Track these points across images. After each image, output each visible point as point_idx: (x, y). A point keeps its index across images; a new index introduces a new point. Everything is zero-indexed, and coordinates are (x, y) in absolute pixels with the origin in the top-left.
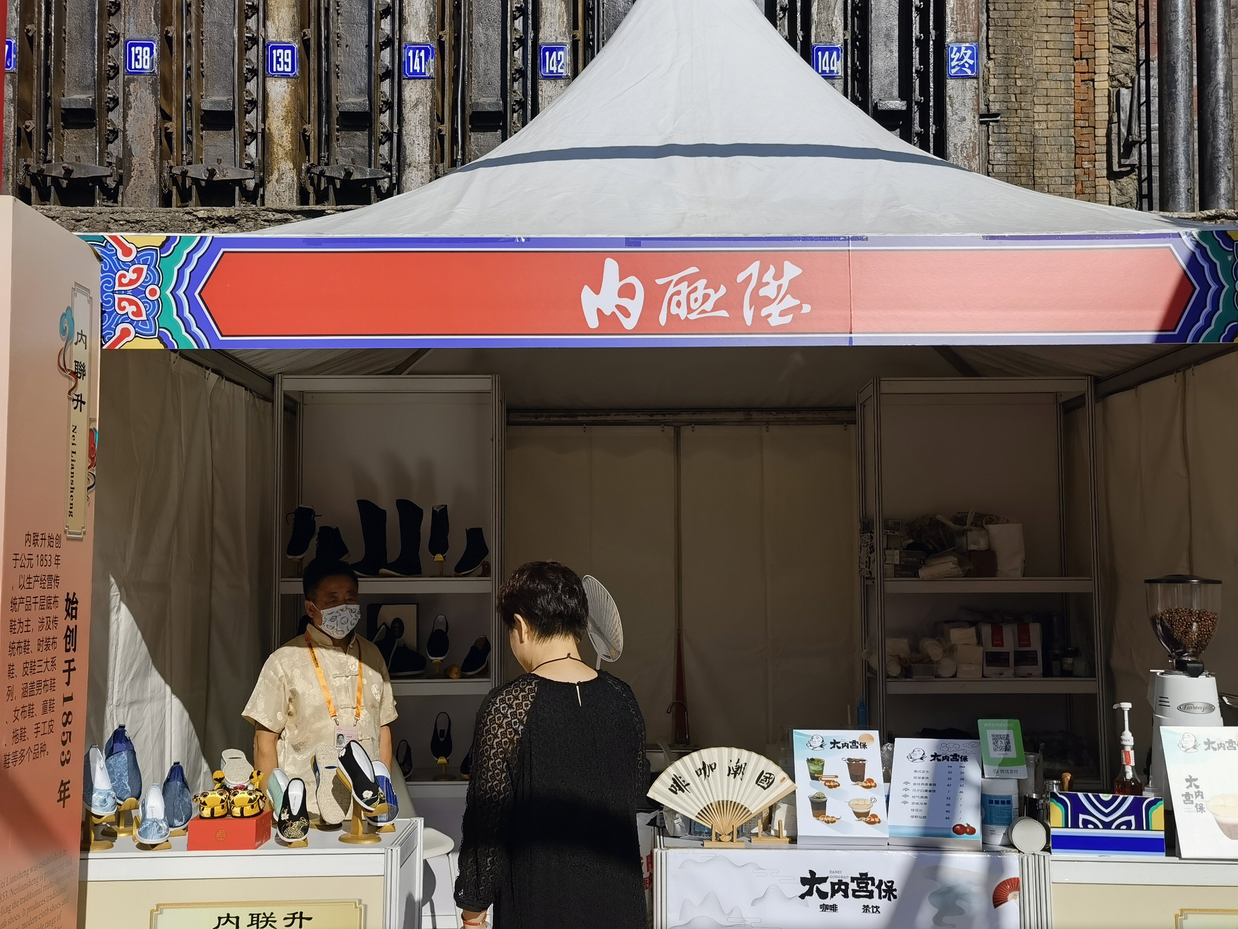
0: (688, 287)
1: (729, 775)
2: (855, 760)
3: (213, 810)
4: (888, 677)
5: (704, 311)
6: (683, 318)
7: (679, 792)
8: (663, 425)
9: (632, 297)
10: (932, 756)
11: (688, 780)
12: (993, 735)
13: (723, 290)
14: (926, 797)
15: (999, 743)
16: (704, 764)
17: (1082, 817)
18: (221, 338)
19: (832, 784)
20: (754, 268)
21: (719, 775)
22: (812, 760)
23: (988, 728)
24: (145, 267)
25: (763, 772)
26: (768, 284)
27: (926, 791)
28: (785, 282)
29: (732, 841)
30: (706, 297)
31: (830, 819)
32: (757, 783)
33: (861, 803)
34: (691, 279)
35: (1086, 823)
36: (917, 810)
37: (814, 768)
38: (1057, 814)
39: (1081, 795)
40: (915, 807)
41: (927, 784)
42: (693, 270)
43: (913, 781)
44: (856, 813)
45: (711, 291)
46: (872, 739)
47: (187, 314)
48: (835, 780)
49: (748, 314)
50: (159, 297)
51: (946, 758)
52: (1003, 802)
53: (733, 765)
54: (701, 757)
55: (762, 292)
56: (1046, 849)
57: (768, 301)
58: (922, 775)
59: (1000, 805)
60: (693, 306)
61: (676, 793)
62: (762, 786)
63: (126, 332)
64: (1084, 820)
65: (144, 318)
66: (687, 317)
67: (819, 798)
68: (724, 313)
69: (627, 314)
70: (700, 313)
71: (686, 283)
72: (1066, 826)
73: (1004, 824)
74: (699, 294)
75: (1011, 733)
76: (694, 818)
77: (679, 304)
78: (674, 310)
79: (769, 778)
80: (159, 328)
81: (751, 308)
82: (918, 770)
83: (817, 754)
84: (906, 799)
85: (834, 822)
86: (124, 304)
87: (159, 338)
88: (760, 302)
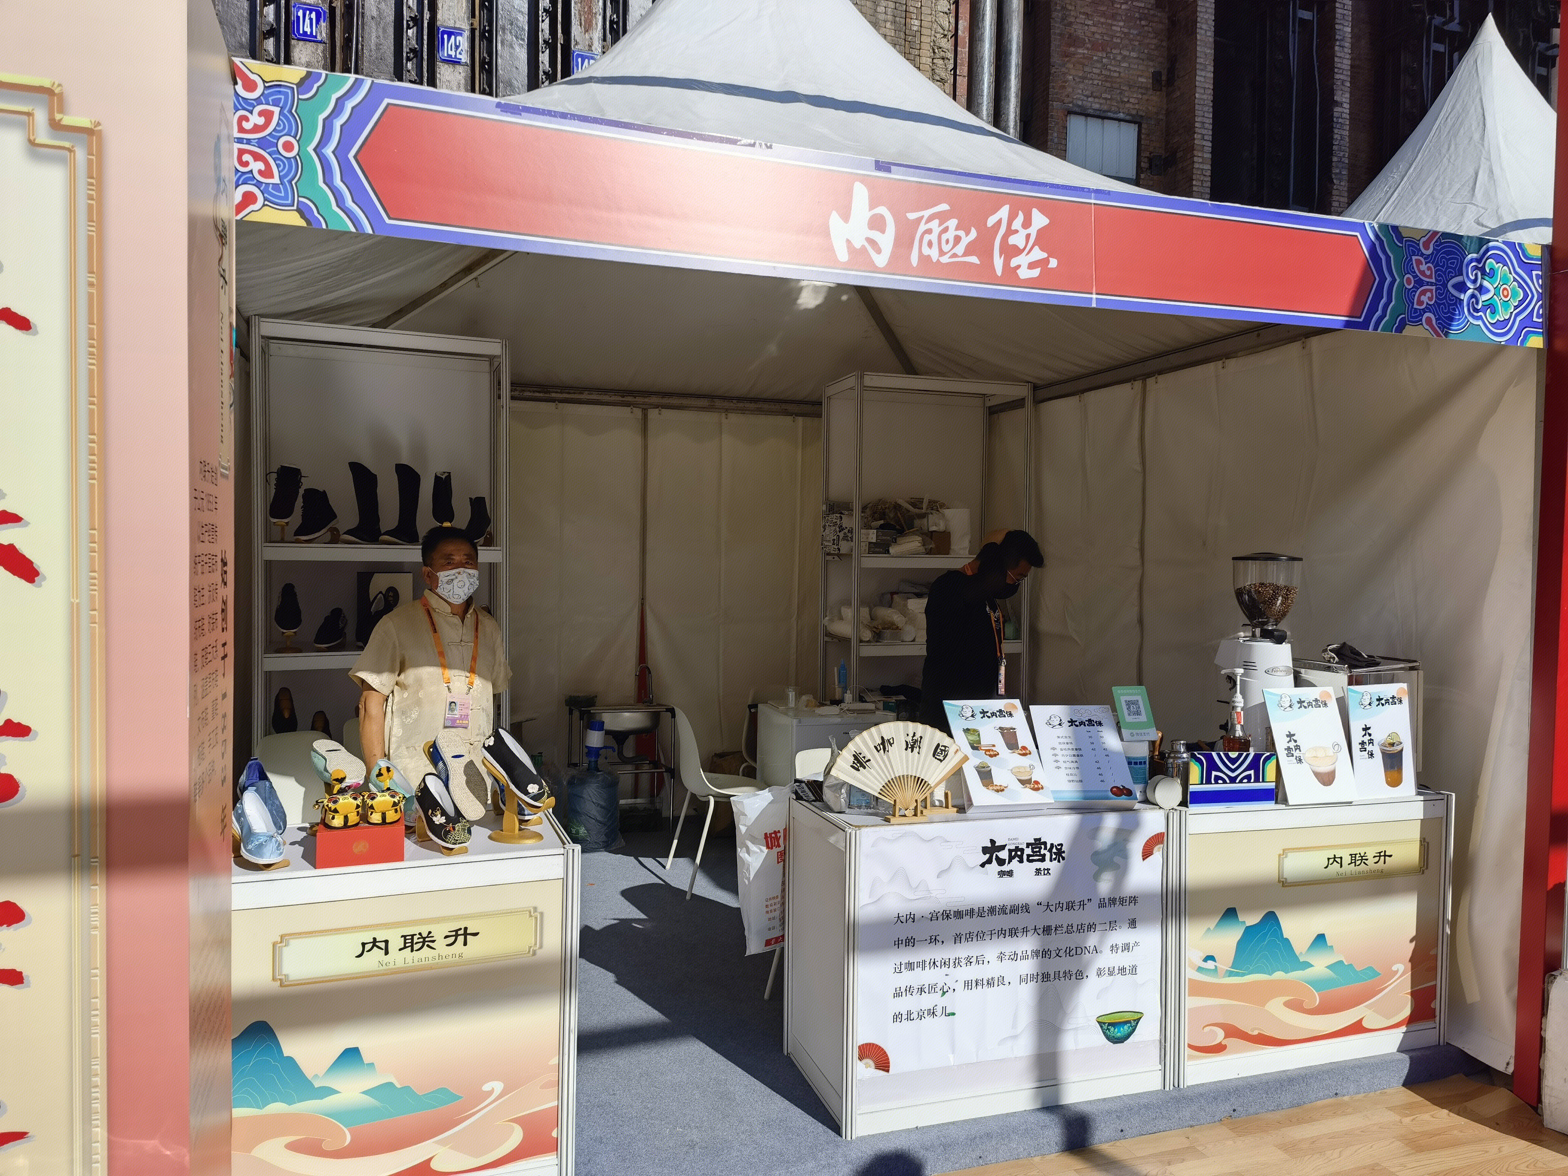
0: (940, 225)
1: (906, 749)
2: (1007, 729)
3: (346, 817)
4: (861, 641)
5: (955, 255)
6: (935, 260)
7: (861, 769)
8: (632, 407)
9: (883, 231)
10: (1069, 722)
11: (869, 757)
12: (1126, 701)
13: (973, 234)
14: (1076, 762)
15: (1132, 708)
16: (882, 738)
17: (1214, 773)
18: (388, 221)
19: (992, 753)
20: (1004, 213)
21: (897, 750)
22: (968, 729)
23: (1124, 695)
24: (276, 110)
25: (938, 745)
26: (1016, 231)
27: (1074, 756)
28: (1033, 231)
29: (915, 815)
30: (957, 239)
31: (998, 788)
32: (934, 756)
33: (1022, 770)
34: (942, 217)
35: (1217, 778)
36: (1072, 775)
37: (971, 738)
38: (1195, 772)
39: (1214, 754)
40: (1069, 771)
41: (1073, 749)
42: (944, 207)
43: (1059, 747)
44: (1020, 780)
45: (961, 233)
46: (1015, 707)
47: (338, 181)
48: (994, 748)
49: (998, 263)
50: (298, 154)
51: (1082, 723)
52: (1141, 763)
53: (909, 739)
54: (879, 731)
55: (1013, 240)
56: (1184, 803)
57: (1016, 251)
58: (1066, 740)
59: (1138, 766)
60: (946, 248)
61: (859, 770)
62: (938, 759)
63: (249, 199)
64: (1216, 776)
65: (276, 180)
66: (938, 260)
67: (984, 767)
68: (974, 259)
69: (879, 251)
70: (951, 257)
71: (936, 222)
72: (1202, 783)
73: (1141, 783)
74: (950, 235)
75: (1139, 698)
76: (877, 795)
77: (930, 244)
78: (926, 251)
79: (945, 751)
80: (299, 196)
81: (1001, 257)
82: (1060, 736)
83: (971, 724)
84: (1058, 764)
85: (1003, 790)
86: (246, 157)
87: (298, 210)
88: (1011, 252)
